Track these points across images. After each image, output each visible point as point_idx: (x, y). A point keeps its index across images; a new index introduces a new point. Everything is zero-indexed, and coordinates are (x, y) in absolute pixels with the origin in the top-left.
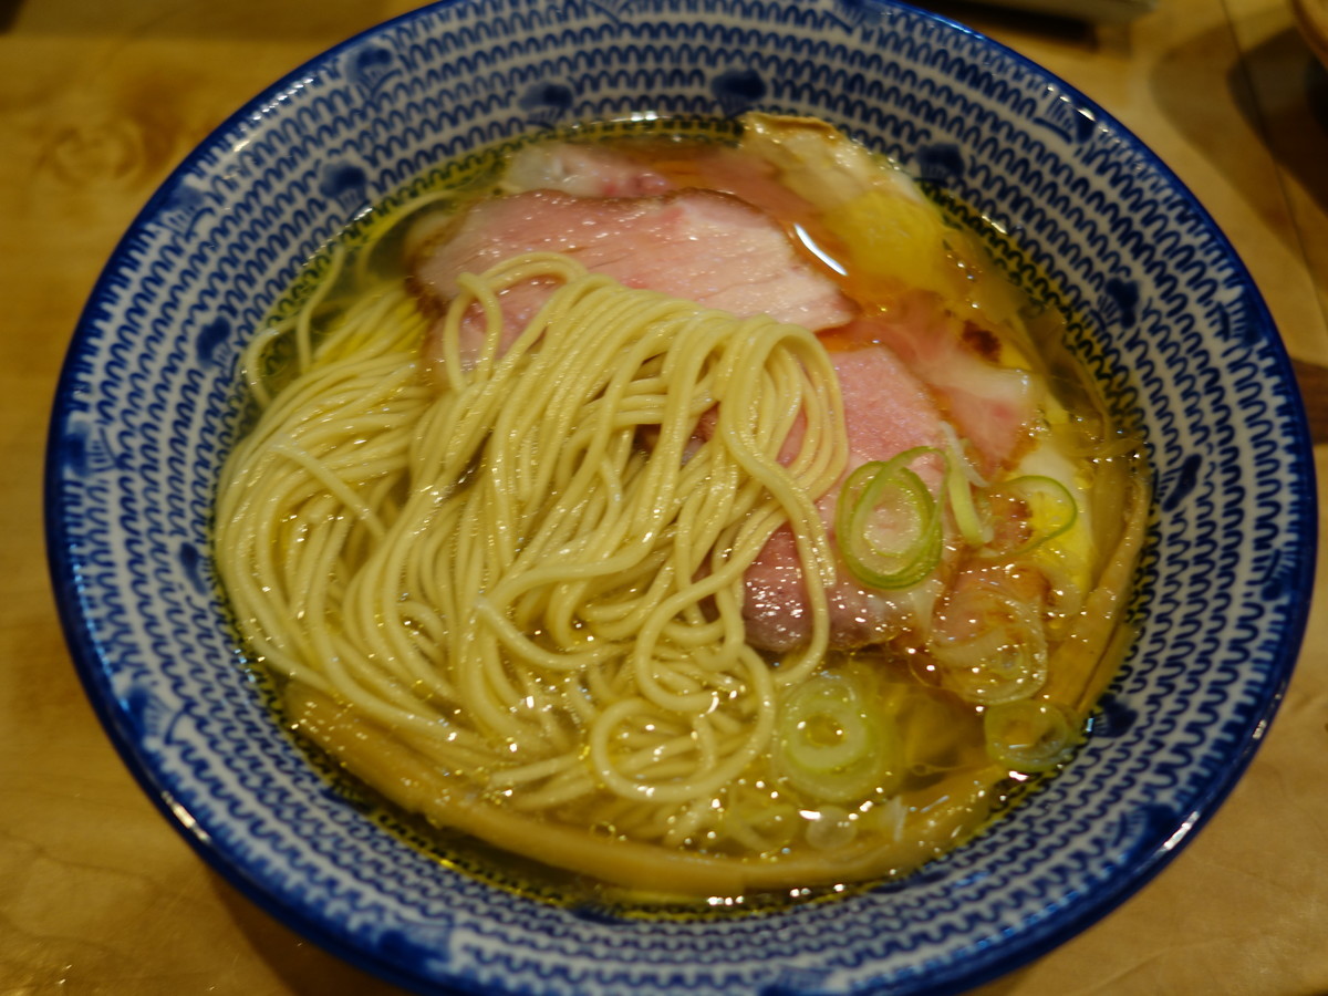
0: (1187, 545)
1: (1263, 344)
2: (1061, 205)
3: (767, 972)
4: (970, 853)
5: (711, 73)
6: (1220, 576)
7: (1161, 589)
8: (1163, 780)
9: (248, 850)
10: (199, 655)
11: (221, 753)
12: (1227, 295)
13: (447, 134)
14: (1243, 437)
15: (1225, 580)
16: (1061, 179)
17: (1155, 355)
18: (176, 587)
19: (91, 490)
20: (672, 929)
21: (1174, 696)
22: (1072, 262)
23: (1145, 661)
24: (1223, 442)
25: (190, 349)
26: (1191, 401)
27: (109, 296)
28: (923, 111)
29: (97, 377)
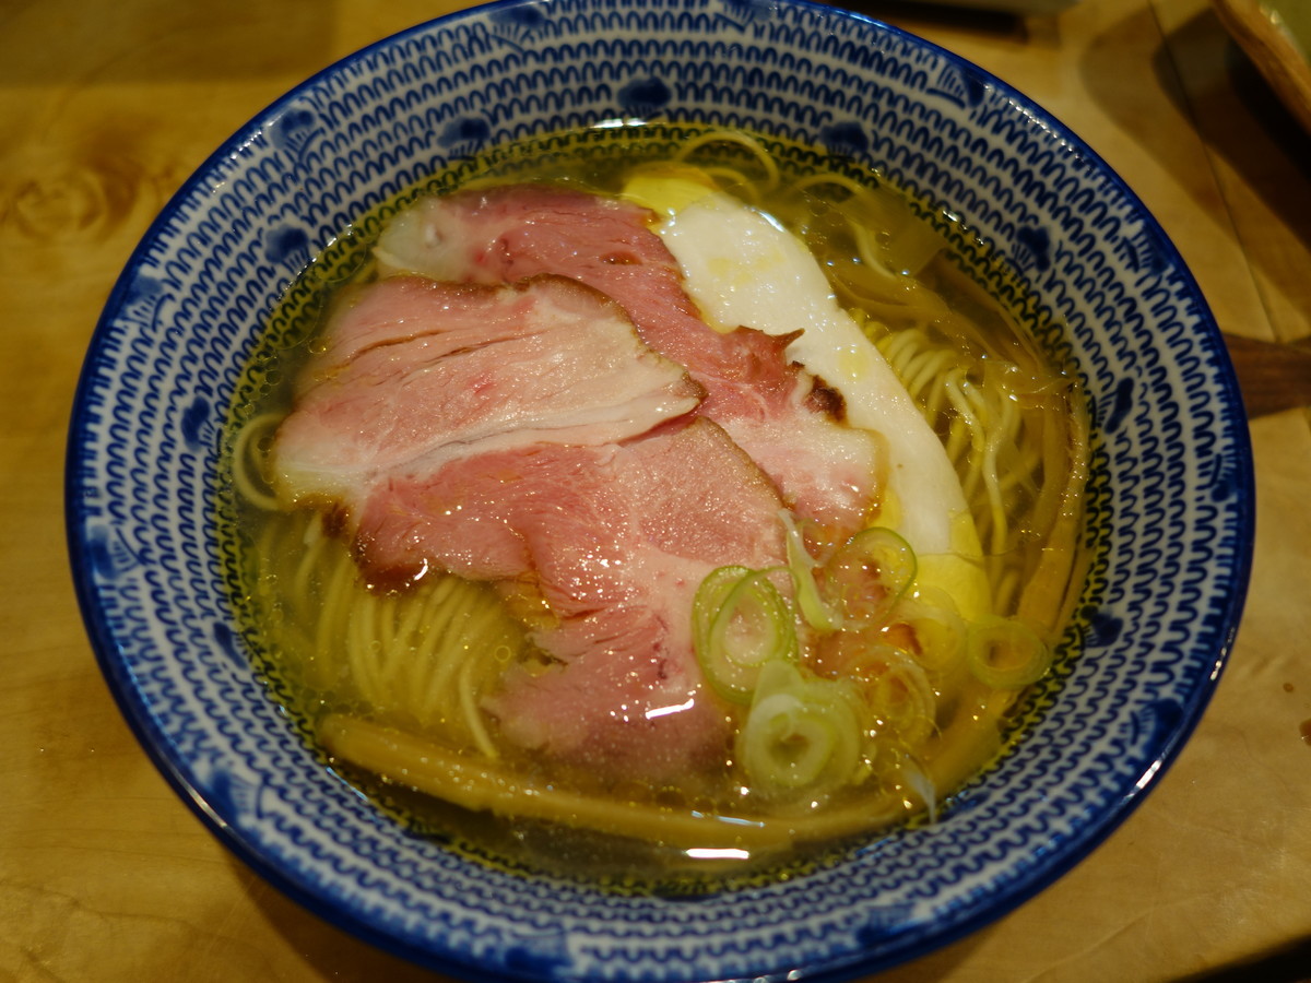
0: (1135, 461)
1: (1170, 270)
2: (964, 165)
3: (857, 916)
4: (1001, 773)
5: (615, 86)
6: (1170, 486)
7: (1118, 505)
8: (1162, 677)
9: (362, 902)
10: (259, 728)
11: (308, 816)
12: (1131, 230)
13: (376, 182)
14: (1168, 357)
15: (1176, 489)
16: (960, 142)
17: (1072, 292)
18: (221, 667)
19: (122, 592)
20: (755, 894)
21: (1153, 600)
22: (982, 217)
23: (1118, 572)
24: (1150, 364)
25: (177, 434)
26: (1114, 330)
27: (94, 399)
28: (822, 95)
29: (101, 480)
